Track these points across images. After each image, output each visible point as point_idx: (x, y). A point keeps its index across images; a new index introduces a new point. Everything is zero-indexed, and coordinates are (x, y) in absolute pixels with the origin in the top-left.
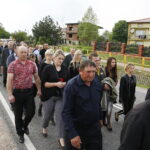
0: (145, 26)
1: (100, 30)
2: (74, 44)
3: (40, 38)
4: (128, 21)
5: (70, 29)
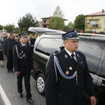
1: (65, 22)
3: (24, 29)
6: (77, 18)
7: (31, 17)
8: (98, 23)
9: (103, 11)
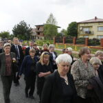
0: (89, 25)
2: (41, 39)
4: (78, 22)
5: (38, 29)
9: (96, 18)
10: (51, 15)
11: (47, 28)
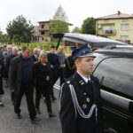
0: (110, 22)
1: (70, 27)
2: (46, 40)
3: (14, 36)
5: (43, 26)
6: (85, 22)
7: (25, 21)
8: (113, 28)
10: (60, 8)
11: (54, 26)
